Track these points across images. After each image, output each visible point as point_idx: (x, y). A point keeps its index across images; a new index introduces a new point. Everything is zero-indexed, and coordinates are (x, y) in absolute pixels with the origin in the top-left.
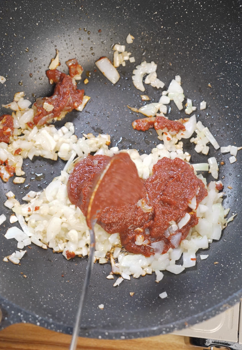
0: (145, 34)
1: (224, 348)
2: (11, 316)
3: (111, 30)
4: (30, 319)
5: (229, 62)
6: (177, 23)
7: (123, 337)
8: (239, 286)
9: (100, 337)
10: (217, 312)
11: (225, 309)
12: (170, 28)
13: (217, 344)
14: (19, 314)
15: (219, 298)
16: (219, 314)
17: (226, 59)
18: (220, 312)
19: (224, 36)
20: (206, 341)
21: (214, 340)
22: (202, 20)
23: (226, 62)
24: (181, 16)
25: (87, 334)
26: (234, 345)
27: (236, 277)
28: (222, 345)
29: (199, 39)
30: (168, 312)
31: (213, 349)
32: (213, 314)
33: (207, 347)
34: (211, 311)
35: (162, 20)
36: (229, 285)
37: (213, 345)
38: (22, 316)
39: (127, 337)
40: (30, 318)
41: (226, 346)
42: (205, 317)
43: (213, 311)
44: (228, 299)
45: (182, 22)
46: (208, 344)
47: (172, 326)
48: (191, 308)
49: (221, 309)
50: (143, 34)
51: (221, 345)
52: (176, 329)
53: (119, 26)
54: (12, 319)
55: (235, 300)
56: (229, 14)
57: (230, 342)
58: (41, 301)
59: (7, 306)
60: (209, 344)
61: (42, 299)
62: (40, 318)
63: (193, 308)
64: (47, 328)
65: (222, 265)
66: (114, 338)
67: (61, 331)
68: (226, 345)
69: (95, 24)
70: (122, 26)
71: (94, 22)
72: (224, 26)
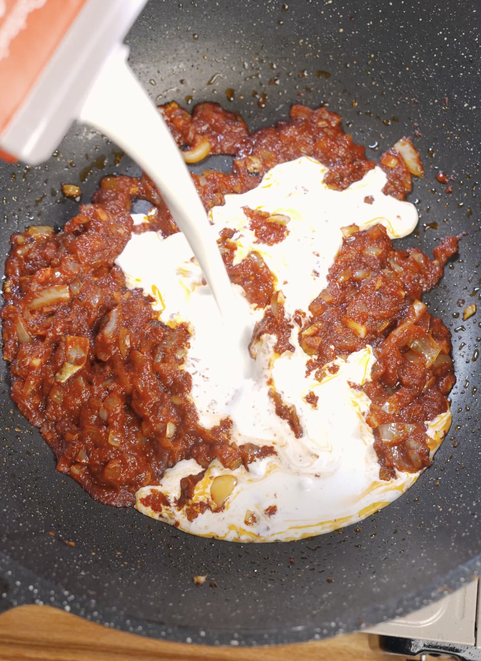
0: (307, 43)
1: (448, 656)
2: (15, 592)
3: (239, 31)
4: (52, 599)
5: (471, 105)
6: (371, 23)
7: (235, 643)
8: (470, 552)
9: (189, 640)
10: (425, 601)
11: (441, 596)
12: (357, 32)
13: (434, 650)
14: (31, 588)
15: (429, 573)
16: (428, 604)
17: (466, 100)
18: (430, 600)
19: (463, 54)
20: (413, 642)
21: (428, 641)
22: (421, 20)
23: (466, 105)
24: (380, 11)
25: (163, 633)
26: (468, 651)
27: (466, 532)
28: (444, 651)
29: (414, 57)
30: (326, 596)
31: (426, 659)
32: (417, 604)
33: (414, 654)
34: (413, 598)
35: (341, 16)
36: (451, 549)
37: (427, 651)
38: (36, 591)
39: (243, 642)
40: (51, 596)
41: (452, 652)
42: (400, 610)
43: (417, 599)
44: (448, 577)
45: (381, 21)
46: (416, 649)
47: (333, 624)
48: (374, 589)
49: (433, 594)
50: (303, 43)
51: (442, 650)
52: (341, 630)
53: (255, 24)
54: (17, 597)
55: (462, 579)
56: (475, 11)
57: (460, 644)
58: (76, 564)
59: (7, 571)
60: (418, 650)
61: (78, 559)
62: (72, 597)
63: (379, 590)
64: (85, 617)
65: (439, 507)
66: (217, 642)
67: (112, 624)
68: (452, 650)
69: (208, 19)
70: (261, 24)
71: (206, 15)
72: (464, 34)
